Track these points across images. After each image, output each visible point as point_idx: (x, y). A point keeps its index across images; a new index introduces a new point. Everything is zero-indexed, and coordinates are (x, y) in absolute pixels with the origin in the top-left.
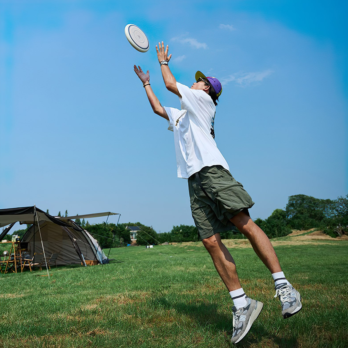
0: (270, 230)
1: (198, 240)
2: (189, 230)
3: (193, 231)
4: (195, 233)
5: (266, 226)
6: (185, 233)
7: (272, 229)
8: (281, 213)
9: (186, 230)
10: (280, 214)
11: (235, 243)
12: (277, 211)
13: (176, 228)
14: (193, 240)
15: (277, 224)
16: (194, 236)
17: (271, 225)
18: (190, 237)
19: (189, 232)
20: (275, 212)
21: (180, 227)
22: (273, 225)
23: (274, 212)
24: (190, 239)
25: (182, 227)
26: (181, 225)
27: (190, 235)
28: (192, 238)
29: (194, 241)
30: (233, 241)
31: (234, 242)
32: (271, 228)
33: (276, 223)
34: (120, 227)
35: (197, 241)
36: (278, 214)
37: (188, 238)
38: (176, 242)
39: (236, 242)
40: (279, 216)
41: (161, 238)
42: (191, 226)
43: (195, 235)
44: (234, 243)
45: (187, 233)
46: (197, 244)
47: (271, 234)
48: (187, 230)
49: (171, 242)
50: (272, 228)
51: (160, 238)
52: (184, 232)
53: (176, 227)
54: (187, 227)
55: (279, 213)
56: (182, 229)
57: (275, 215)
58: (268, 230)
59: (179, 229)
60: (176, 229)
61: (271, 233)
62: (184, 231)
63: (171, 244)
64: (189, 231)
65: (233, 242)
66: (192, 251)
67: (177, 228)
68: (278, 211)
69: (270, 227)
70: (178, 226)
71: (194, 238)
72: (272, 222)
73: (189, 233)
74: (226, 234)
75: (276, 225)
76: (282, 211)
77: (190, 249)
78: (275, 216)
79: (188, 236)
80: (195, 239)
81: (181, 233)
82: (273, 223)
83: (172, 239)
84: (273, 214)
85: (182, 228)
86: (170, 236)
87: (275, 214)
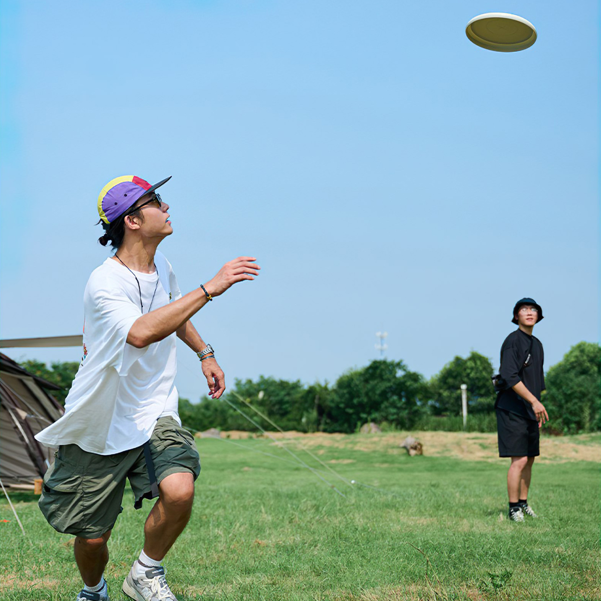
0: (560, 406)
1: (315, 426)
2: (288, 394)
3: (302, 397)
4: (306, 405)
5: (548, 394)
6: (274, 405)
7: (565, 407)
8: (596, 356)
9: (278, 395)
10: (592, 360)
11: (481, 445)
12: (581, 348)
13: (244, 385)
14: (299, 427)
15: (582, 389)
16: (305, 414)
17: (565, 394)
18: (290, 416)
19: (287, 402)
20: (577, 353)
21: (259, 384)
22: (569, 392)
23: (571, 352)
24: (291, 424)
25: (267, 385)
26: (262, 377)
27: (289, 409)
28: (295, 420)
29: (305, 432)
30: (468, 439)
31: (475, 443)
32: (563, 402)
33: (580, 385)
34: (60, 375)
35: (314, 432)
36: (585, 358)
37: (285, 419)
38: (244, 430)
39: (480, 441)
40: (588, 364)
41: (193, 415)
42: (293, 384)
43: (307, 411)
44: (477, 446)
45: (281, 402)
46: (355, 443)
47: (560, 420)
48: (283, 393)
49: (227, 429)
50: (567, 402)
51: (190, 417)
52: (271, 401)
53: (244, 381)
54: (283, 385)
55: (588, 356)
56: (265, 390)
57: (576, 362)
58: (554, 408)
59: (256, 389)
60: (244, 389)
61: (561, 416)
62: (270, 396)
63: (228, 437)
64: (287, 398)
65: (471, 442)
66: (347, 465)
67: (247, 387)
68: (586, 351)
69: (561, 397)
70: (250, 382)
71: (304, 420)
72: (567, 385)
73: (287, 405)
74: (409, 413)
75: (581, 392)
76: (597, 350)
77: (338, 458)
78: (575, 364)
79: (284, 414)
80: (308, 422)
81: (261, 403)
82: (572, 388)
83: (230, 421)
84: (567, 357)
85: (263, 387)
86: (223, 412)
87: (576, 357)
